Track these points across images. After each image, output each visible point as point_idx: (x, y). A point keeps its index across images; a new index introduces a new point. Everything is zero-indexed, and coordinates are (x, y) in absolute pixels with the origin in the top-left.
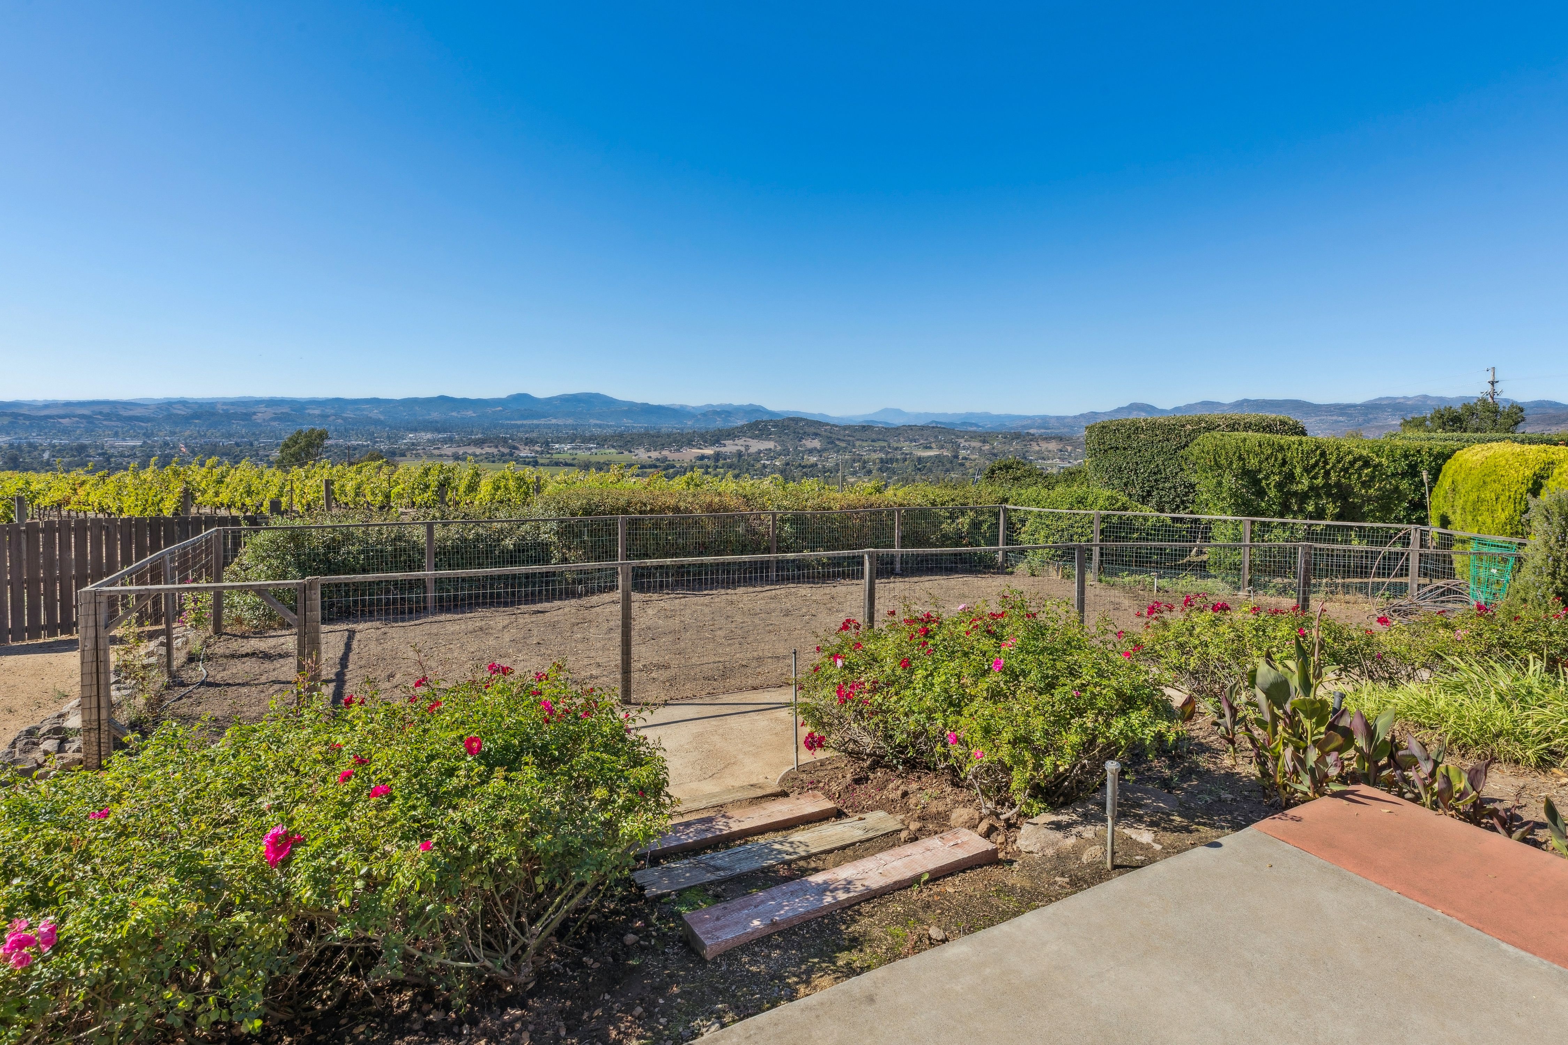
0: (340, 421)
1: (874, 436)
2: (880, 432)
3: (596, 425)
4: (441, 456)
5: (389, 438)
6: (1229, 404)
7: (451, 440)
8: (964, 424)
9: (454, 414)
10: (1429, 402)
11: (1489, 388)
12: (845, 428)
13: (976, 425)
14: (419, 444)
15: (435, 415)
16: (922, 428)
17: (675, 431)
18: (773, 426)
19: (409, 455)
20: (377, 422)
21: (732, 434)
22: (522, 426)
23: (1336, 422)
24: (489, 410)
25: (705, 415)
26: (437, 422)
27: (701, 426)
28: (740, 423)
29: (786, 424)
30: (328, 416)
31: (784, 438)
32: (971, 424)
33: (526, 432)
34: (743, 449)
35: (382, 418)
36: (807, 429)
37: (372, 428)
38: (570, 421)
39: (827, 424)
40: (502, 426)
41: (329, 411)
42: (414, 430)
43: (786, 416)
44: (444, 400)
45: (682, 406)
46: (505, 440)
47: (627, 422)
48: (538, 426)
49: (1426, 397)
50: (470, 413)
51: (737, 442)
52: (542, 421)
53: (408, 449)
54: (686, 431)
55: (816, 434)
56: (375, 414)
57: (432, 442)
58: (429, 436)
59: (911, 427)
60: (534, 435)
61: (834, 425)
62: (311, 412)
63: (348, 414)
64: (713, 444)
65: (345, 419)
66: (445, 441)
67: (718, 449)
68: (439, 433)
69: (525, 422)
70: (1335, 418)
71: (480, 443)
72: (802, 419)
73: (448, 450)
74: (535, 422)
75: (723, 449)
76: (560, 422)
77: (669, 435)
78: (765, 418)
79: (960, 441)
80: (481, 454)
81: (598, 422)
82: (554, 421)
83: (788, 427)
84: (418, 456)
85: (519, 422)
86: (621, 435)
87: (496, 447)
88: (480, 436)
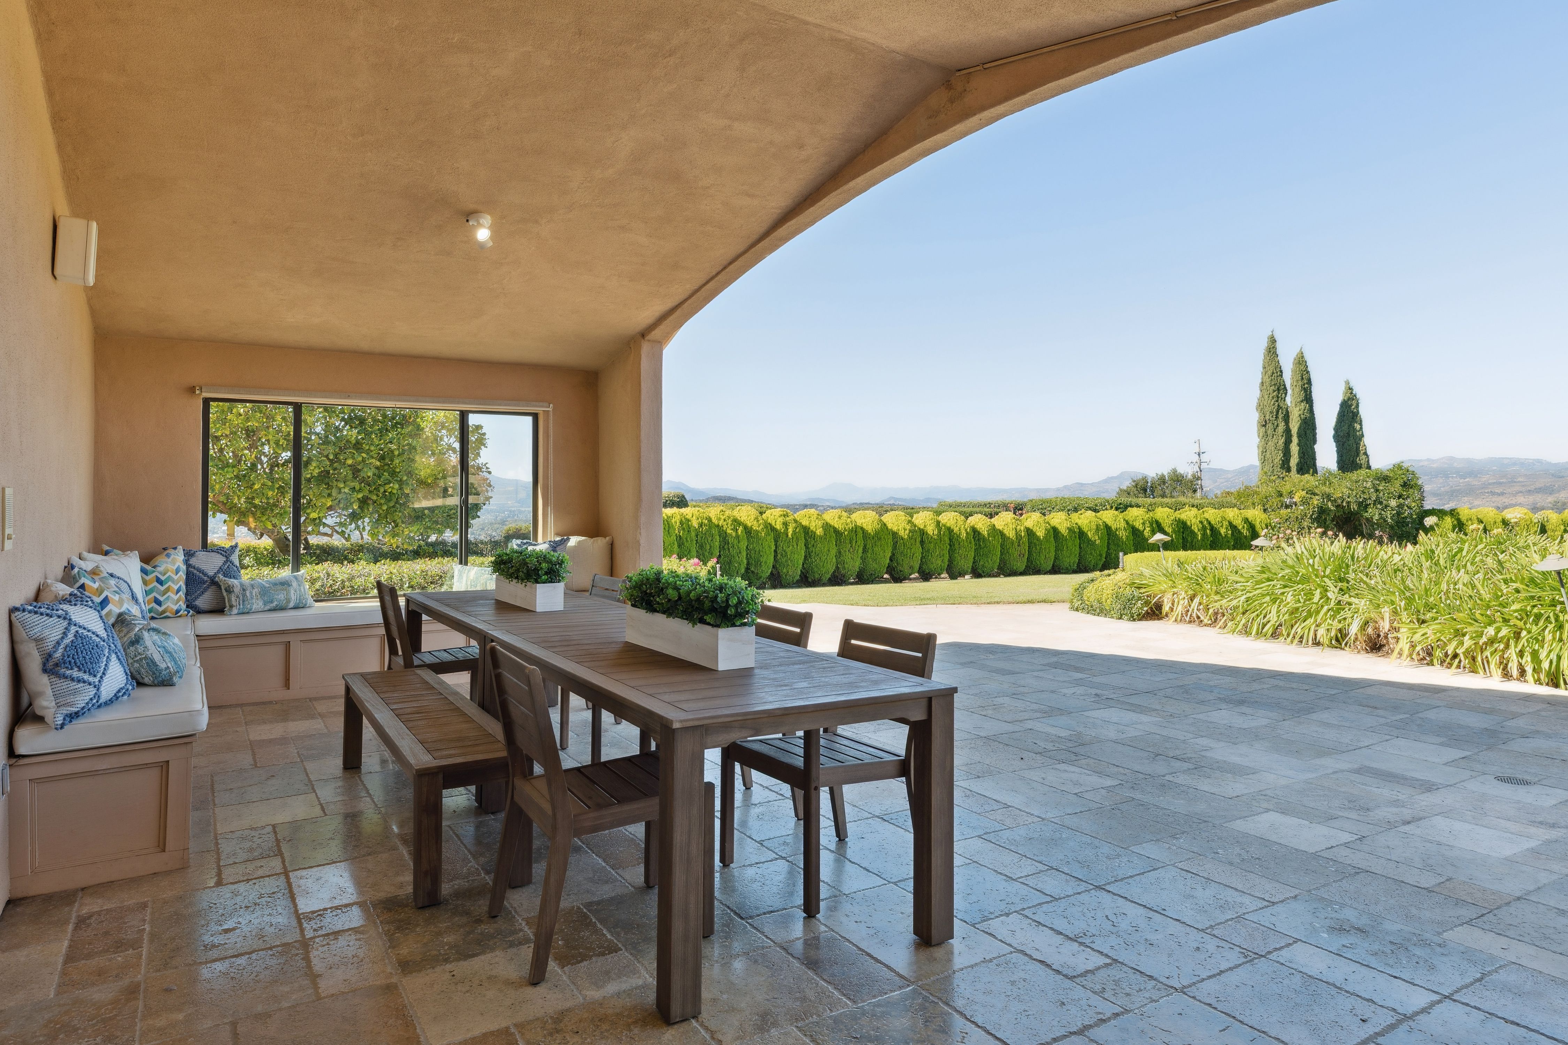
10: (1455, 465)
11: (1196, 458)
49: (1452, 459)
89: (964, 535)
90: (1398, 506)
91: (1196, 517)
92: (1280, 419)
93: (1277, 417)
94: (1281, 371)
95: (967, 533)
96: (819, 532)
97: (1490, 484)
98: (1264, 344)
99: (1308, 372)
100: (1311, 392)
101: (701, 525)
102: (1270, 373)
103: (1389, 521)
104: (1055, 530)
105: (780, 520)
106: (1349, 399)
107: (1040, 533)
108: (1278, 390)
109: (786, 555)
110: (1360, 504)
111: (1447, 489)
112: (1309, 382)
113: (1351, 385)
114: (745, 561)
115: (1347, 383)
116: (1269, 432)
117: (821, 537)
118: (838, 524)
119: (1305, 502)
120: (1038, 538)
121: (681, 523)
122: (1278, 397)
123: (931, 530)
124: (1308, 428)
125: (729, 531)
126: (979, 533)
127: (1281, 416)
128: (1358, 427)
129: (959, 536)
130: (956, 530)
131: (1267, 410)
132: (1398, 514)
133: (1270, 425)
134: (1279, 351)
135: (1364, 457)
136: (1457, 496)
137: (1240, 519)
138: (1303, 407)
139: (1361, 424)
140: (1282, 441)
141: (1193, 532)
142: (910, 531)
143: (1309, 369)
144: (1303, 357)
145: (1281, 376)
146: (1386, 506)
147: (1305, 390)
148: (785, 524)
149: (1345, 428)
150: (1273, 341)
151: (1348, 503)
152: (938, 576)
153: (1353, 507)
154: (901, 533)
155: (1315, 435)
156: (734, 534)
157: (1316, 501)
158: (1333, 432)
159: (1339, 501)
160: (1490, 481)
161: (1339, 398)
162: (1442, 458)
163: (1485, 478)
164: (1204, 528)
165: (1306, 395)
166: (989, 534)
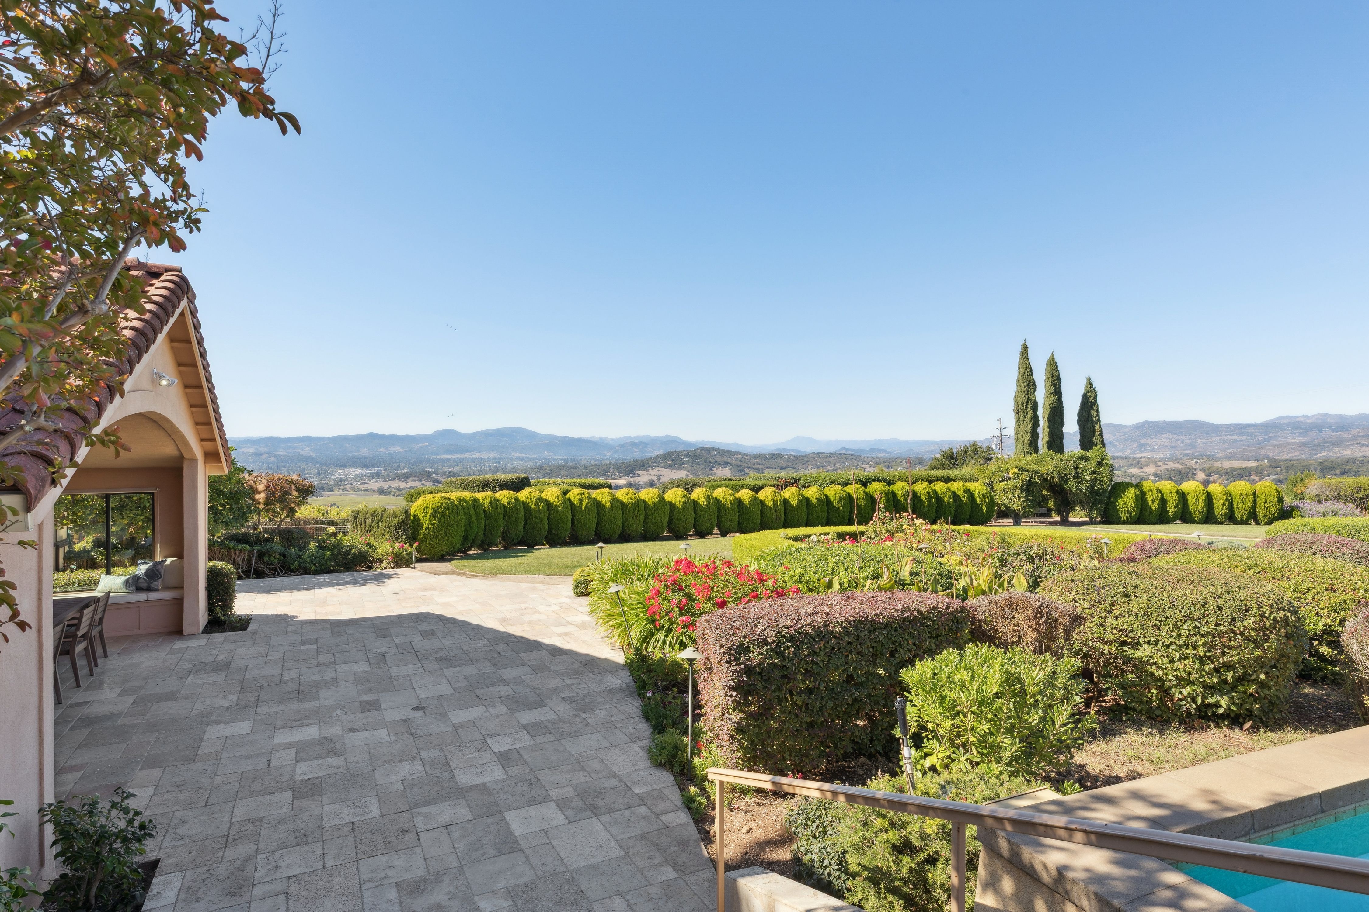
0: (273, 459)
1: (783, 464)
2: (789, 460)
3: (518, 458)
4: (367, 490)
5: (319, 474)
6: (1131, 426)
7: (378, 475)
8: (872, 450)
9: (383, 450)
10: (1329, 420)
12: (756, 456)
13: (885, 451)
14: (346, 480)
15: (364, 452)
16: (830, 455)
17: (593, 462)
18: (686, 456)
19: (336, 490)
20: (308, 459)
21: (645, 465)
22: (447, 460)
23: (1237, 441)
24: (416, 446)
25: (622, 446)
26: (366, 458)
27: (618, 457)
28: (656, 453)
29: (698, 453)
30: (262, 454)
31: (696, 467)
32: (880, 451)
33: (451, 466)
34: (654, 478)
35: (313, 455)
36: (718, 459)
37: (303, 465)
38: (493, 455)
39: (738, 453)
40: (428, 461)
41: (263, 449)
42: (344, 466)
43: (701, 446)
44: (373, 437)
45: (601, 438)
46: (429, 475)
47: (548, 454)
48: (462, 460)
49: (1325, 415)
50: (398, 449)
51: (651, 471)
52: (467, 456)
53: (336, 485)
54: (604, 462)
55: (727, 463)
56: (307, 451)
57: (360, 477)
58: (357, 471)
59: (819, 455)
60: (458, 469)
61: (744, 454)
62: (245, 450)
63: (281, 452)
64: (627, 475)
65: (277, 457)
66: (372, 476)
67: (631, 479)
68: (368, 468)
69: (450, 456)
70: (1235, 437)
71: (404, 477)
72: (713, 449)
73: (374, 485)
74: (460, 456)
75: (636, 479)
76: (484, 456)
77: (586, 467)
78: (680, 448)
79: (865, 466)
80: (405, 488)
81: (520, 455)
82: (478, 455)
83: (700, 457)
84: (345, 491)
85: (444, 457)
86: (540, 468)
87: (420, 481)
88: (406, 471)
89: (729, 505)
90: (1092, 480)
91: (925, 489)
92: (1029, 409)
93: (1027, 407)
94: (1031, 371)
95: (731, 503)
96: (608, 505)
97: (1359, 437)
98: (1019, 349)
99: (1058, 371)
100: (1059, 386)
101: (509, 503)
102: (1022, 372)
103: (1084, 491)
104: (808, 499)
105: (578, 497)
106: (1088, 392)
107: (794, 502)
108: (1029, 385)
109: (581, 522)
110: (1061, 478)
111: (1320, 440)
112: (1059, 378)
113: (1092, 380)
114: (547, 527)
115: (1089, 379)
116: (1021, 418)
117: (609, 509)
118: (625, 499)
119: (1016, 477)
120: (792, 506)
121: (491, 502)
122: (1028, 391)
123: (702, 501)
124: (1056, 415)
125: (533, 506)
126: (743, 503)
127: (1029, 406)
128: (1094, 413)
129: (725, 506)
130: (723, 501)
131: (1020, 401)
132: (1092, 486)
133: (1021, 413)
134: (1030, 356)
135: (1099, 437)
136: (1328, 447)
137: (962, 490)
138: (1052, 398)
139: (1098, 411)
140: (1030, 425)
141: (921, 500)
142: (684, 503)
143: (1059, 368)
144: (1053, 359)
145: (1032, 375)
146: (1082, 480)
147: (1055, 385)
148: (581, 500)
149: (1085, 414)
150: (1025, 347)
151: (1052, 477)
152: (710, 533)
153: (1056, 480)
154: (678, 504)
155: (1063, 419)
156: (536, 508)
157: (1025, 476)
158: (1077, 418)
159: (1045, 477)
160: (1360, 434)
161: (1082, 391)
162: (1317, 415)
163: (1355, 431)
164: (930, 497)
165: (1055, 389)
166: (750, 504)
